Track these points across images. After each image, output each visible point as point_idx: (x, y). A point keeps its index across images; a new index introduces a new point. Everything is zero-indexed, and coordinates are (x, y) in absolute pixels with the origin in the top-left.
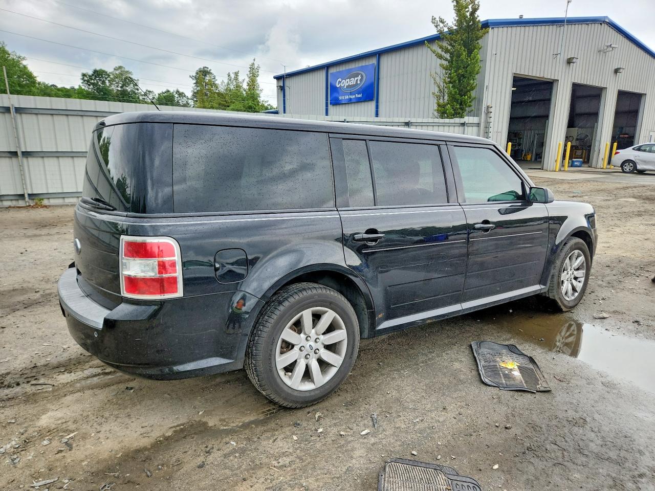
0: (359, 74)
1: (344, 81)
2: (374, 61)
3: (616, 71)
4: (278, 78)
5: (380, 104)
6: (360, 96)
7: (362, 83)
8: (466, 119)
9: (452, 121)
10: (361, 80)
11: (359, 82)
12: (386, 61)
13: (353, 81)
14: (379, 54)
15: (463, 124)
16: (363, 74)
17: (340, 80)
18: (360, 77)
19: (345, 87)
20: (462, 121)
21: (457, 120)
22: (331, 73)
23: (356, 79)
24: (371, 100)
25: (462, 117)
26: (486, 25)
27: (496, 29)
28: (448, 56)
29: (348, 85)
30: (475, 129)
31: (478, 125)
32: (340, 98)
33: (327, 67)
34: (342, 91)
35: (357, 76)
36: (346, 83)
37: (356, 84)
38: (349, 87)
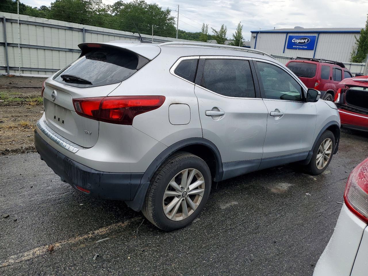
0: (307, 39)
1: (297, 40)
2: (316, 35)
4: (253, 32)
5: (316, 52)
6: (306, 47)
7: (308, 43)
8: (364, 64)
10: (307, 41)
11: (306, 42)
12: (322, 36)
13: (303, 41)
14: (319, 33)
15: (362, 65)
16: (309, 39)
17: (295, 39)
18: (307, 40)
19: (297, 43)
20: (361, 64)
22: (289, 36)
23: (304, 40)
24: (313, 49)
25: (362, 62)
29: (299, 42)
32: (294, 47)
33: (287, 33)
34: (295, 44)
35: (306, 39)
36: (298, 41)
37: (305, 42)
38: (300, 43)
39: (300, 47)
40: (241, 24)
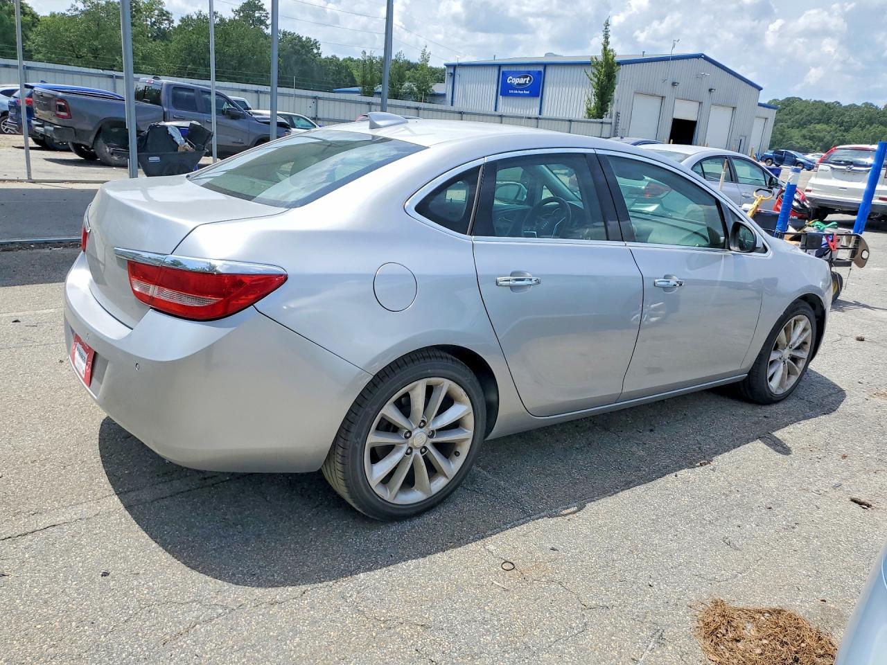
1: (514, 79)
2: (541, 69)
3: (710, 90)
4: (448, 66)
5: (543, 101)
6: (528, 92)
7: (530, 84)
8: (604, 120)
9: (595, 120)
10: (529, 81)
11: (527, 82)
12: (550, 72)
13: (522, 81)
14: (545, 65)
15: (602, 123)
16: (532, 76)
17: (511, 77)
18: (528, 79)
19: (515, 84)
20: (602, 120)
21: (599, 120)
22: (503, 72)
23: (525, 79)
24: (537, 96)
25: (602, 118)
26: (619, 64)
27: (624, 66)
28: (596, 80)
30: (609, 125)
31: (611, 123)
32: (510, 92)
33: (500, 66)
34: (511, 87)
35: (527, 77)
36: (516, 81)
37: (525, 83)
38: (518, 84)
39: (519, 92)
40: (428, 51)
